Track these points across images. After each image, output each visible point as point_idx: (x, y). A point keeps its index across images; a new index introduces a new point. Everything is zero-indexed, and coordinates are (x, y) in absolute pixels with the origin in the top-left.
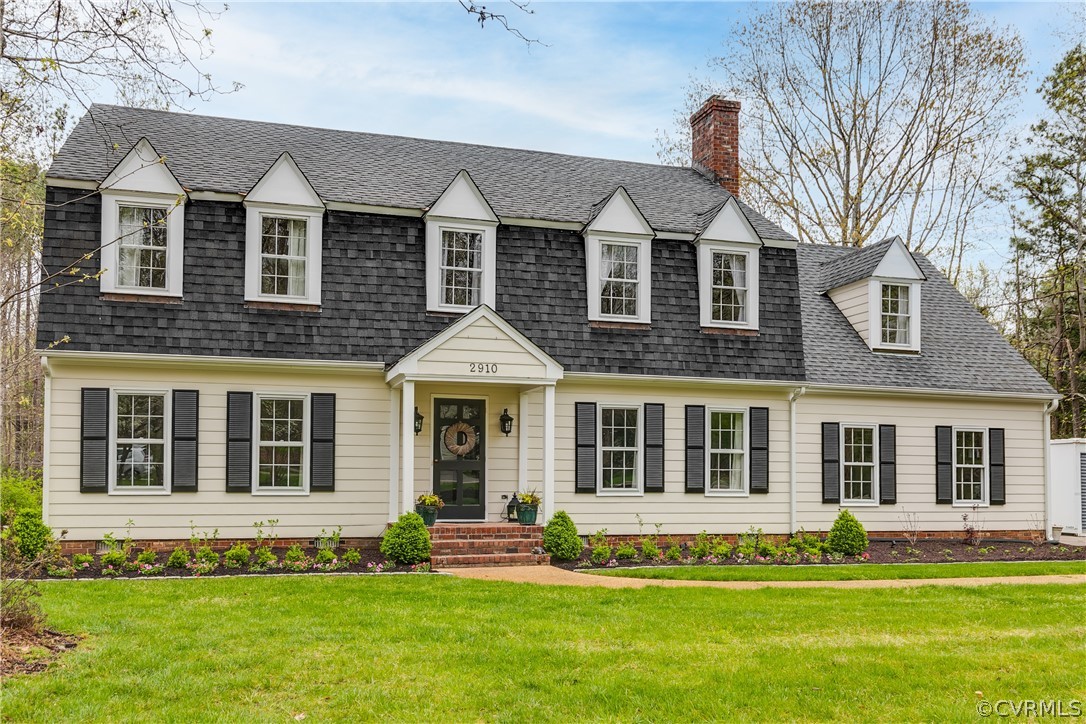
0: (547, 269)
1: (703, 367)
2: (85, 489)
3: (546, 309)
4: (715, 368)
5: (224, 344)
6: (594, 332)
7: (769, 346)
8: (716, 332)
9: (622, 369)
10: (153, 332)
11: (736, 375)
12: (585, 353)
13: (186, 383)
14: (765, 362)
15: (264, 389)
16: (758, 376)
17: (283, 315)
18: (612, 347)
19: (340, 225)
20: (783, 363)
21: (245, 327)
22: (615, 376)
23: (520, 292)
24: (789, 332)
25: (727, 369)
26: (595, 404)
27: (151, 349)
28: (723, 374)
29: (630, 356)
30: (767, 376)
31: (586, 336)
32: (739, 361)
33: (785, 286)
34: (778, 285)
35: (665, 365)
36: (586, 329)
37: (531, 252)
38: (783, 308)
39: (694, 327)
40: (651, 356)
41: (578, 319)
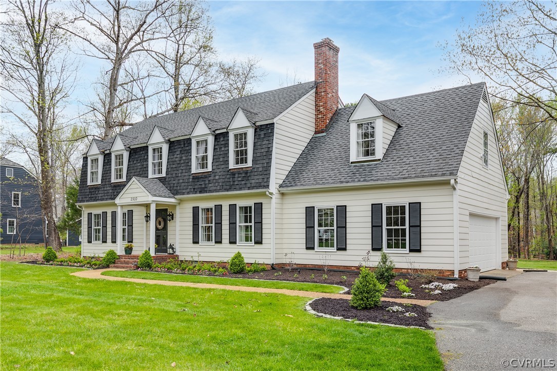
0: (183, 155)
1: (228, 187)
2: (88, 242)
3: (180, 171)
4: (233, 187)
5: (106, 197)
6: (194, 178)
7: (256, 174)
8: (236, 170)
9: (200, 192)
10: (95, 195)
11: (240, 189)
12: (189, 187)
13: (105, 210)
14: (253, 181)
16: (249, 188)
17: (119, 186)
18: (199, 183)
20: (260, 181)
21: (111, 191)
22: (198, 195)
23: (174, 166)
24: (265, 165)
25: (237, 187)
26: (199, 207)
27: (94, 200)
28: (235, 189)
29: (203, 186)
30: (253, 188)
31: (191, 180)
32: (243, 182)
33: (267, 142)
34: (264, 143)
35: (215, 188)
36: (191, 177)
37: (179, 149)
38: (264, 154)
39: (227, 170)
40: (210, 185)
41: (189, 174)
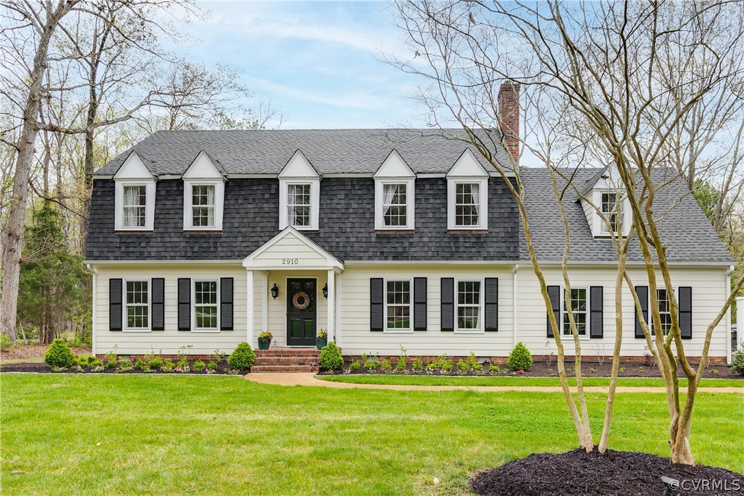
0: (352, 202)
1: (448, 255)
2: (112, 329)
3: (350, 225)
4: (457, 255)
5: (172, 254)
6: (378, 237)
7: (495, 240)
8: (459, 233)
9: (395, 258)
10: (139, 249)
11: (471, 258)
12: (372, 250)
13: (158, 274)
14: (491, 250)
15: (197, 276)
16: (485, 258)
17: (203, 237)
18: (389, 245)
19: (234, 186)
20: (504, 249)
21: (183, 244)
22: (390, 262)
23: (334, 216)
24: (510, 230)
25: (464, 255)
26: (382, 279)
27: (137, 258)
28: (461, 258)
29: (400, 250)
30: (492, 258)
31: (373, 239)
32: (474, 250)
33: (509, 201)
34: (504, 201)
35: (423, 254)
36: (374, 235)
37: (343, 192)
38: (506, 215)
39: (444, 230)
40: (414, 249)
41: (368, 229)
